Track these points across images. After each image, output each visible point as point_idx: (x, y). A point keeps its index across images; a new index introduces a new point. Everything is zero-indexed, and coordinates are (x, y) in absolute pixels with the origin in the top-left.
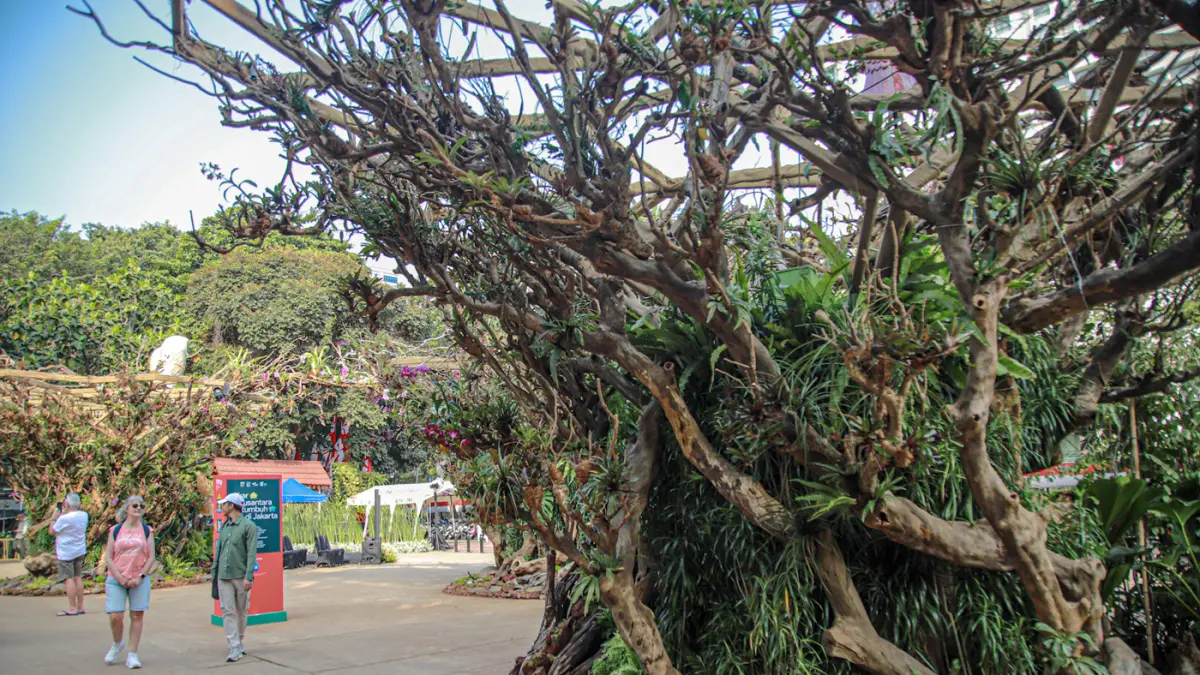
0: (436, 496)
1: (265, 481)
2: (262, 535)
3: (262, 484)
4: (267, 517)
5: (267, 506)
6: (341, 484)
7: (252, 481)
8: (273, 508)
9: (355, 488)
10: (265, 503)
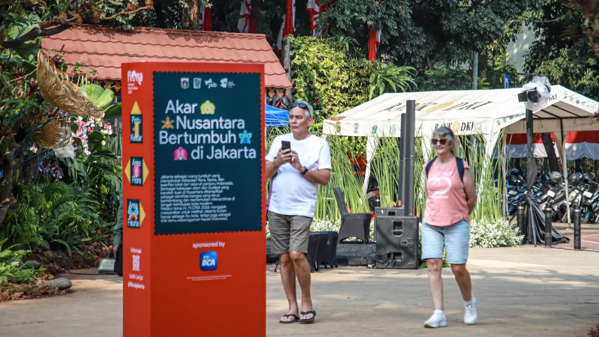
0: (530, 117)
1: (231, 77)
2: (225, 194)
3: (224, 82)
4: (235, 154)
5: (236, 131)
6: (310, 88)
7: (205, 76)
8: (246, 137)
9: (339, 97)
10: (230, 124)
